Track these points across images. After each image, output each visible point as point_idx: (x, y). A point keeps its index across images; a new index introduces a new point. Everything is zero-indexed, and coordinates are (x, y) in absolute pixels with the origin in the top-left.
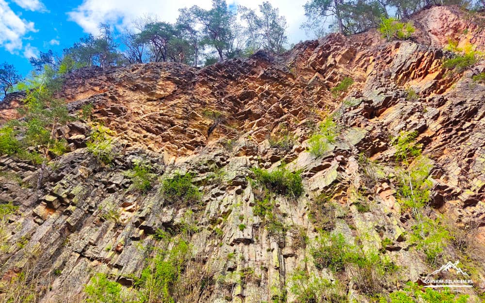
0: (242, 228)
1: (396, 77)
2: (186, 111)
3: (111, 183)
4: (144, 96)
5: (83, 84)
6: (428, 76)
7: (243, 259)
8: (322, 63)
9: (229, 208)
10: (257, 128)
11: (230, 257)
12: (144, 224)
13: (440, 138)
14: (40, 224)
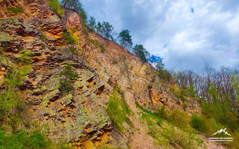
6: (56, 36)
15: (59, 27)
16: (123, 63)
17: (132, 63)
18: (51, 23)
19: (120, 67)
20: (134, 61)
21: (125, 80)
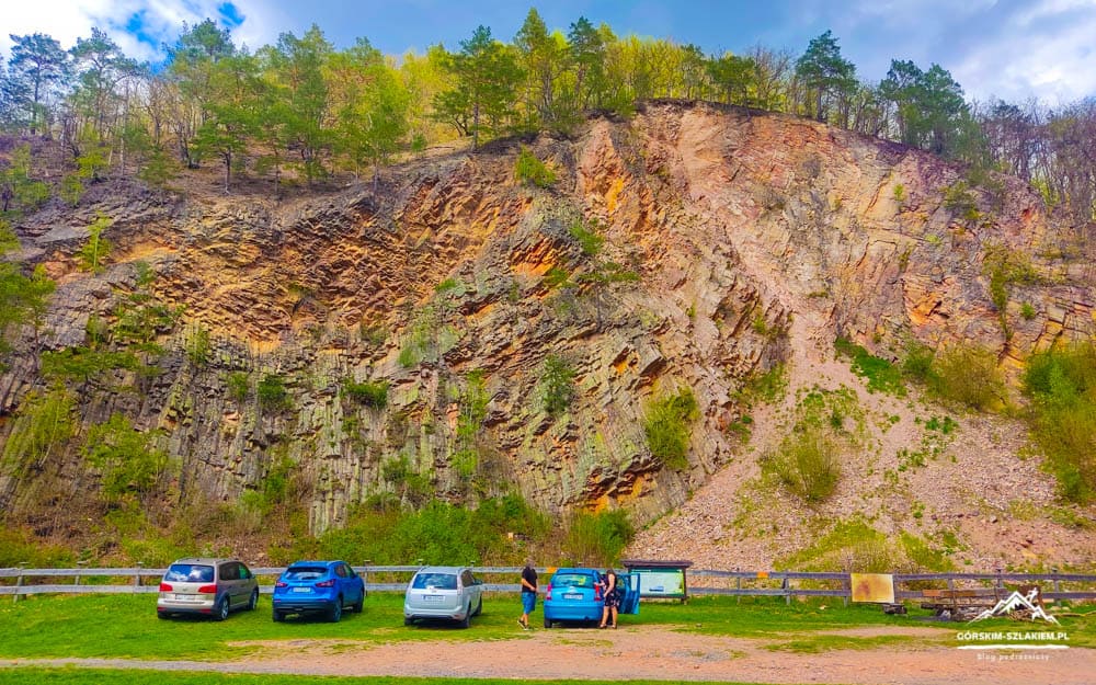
0: (333, 445)
1: (513, 254)
2: (271, 287)
3: (210, 389)
4: (222, 262)
5: (141, 231)
6: (541, 266)
7: (333, 471)
8: (437, 215)
9: (321, 422)
10: (349, 308)
11: (323, 469)
12: (252, 437)
13: (517, 358)
14: (169, 437)
15: (542, 241)
16: (806, 198)
17: (845, 182)
18: (525, 240)
19: (795, 217)
20: (853, 167)
21: (806, 267)
